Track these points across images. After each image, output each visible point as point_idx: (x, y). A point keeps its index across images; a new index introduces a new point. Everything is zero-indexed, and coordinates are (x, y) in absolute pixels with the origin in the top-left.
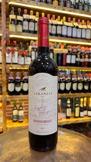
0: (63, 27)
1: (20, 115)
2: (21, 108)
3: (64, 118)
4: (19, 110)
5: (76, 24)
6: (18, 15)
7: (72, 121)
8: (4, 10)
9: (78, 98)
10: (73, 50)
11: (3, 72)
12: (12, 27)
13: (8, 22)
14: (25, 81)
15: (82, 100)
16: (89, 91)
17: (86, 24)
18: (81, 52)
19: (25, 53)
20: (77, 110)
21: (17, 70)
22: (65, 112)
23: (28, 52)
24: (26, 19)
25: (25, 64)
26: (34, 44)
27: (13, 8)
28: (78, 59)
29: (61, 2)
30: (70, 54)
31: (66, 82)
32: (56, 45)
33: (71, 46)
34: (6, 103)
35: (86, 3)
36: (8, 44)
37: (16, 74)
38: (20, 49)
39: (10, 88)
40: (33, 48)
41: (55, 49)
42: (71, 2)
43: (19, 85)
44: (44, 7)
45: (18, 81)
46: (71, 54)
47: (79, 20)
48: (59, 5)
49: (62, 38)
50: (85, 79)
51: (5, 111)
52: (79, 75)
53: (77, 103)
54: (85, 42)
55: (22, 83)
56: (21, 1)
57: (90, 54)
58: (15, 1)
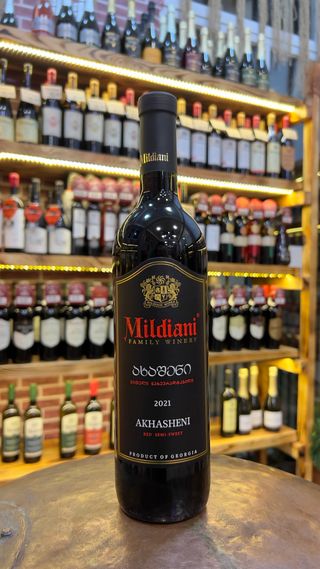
1: (29, 435)
2: (33, 410)
4: (27, 417)
5: (219, 125)
7: (214, 449)
10: (210, 208)
12: (2, 126)
14: (51, 311)
15: (243, 373)
16: (267, 342)
17: (252, 126)
18: (236, 215)
19: (49, 215)
20: (230, 407)
21: (20, 274)
23: (62, 211)
24: (53, 102)
25: (48, 254)
26: (81, 186)
27: (5, 61)
28: (228, 238)
29: (170, 52)
33: (204, 196)
35: (249, 60)
37: (17, 287)
38: (33, 200)
40: (77, 200)
42: (203, 55)
43: (29, 327)
44: (113, 64)
45: (24, 312)
46: (205, 222)
47: (228, 113)
48: (164, 60)
50: (251, 303)
52: (231, 291)
53: (229, 386)
54: (250, 183)
55: (37, 319)
56: (38, 40)
57: (267, 223)
58: (17, 38)
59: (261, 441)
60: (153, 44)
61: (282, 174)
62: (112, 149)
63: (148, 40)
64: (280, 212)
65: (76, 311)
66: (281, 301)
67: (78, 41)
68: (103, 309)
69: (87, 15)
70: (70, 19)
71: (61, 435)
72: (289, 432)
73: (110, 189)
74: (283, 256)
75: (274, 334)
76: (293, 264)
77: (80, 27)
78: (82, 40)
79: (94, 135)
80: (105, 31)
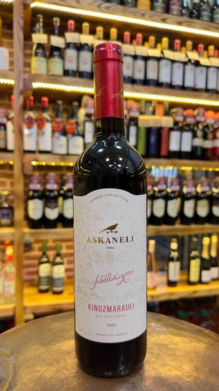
0: (163, 62)
1: (55, 276)
2: (58, 260)
3: (162, 284)
4: (54, 264)
5: (194, 56)
6: (54, 34)
7: (183, 293)
8: (19, 23)
9: (196, 236)
10: (185, 119)
11: (17, 171)
12: (38, 65)
13: (29, 52)
14: (70, 194)
15: (206, 241)
18: (205, 124)
19: (68, 127)
20: (195, 265)
21: (49, 168)
22: (164, 270)
23: (77, 124)
24: (72, 45)
25: (68, 154)
26: (90, 105)
27: (41, 16)
28: (198, 142)
30: (177, 130)
31: (167, 198)
32: (146, 106)
33: (180, 110)
34: (22, 248)
35: (218, 3)
36: (28, 106)
37: (47, 177)
38: (57, 116)
39: (34, 210)
40: (88, 115)
41: (141, 117)
42: (183, 2)
43: (55, 205)
44: (115, 14)
45: (52, 194)
46: (182, 130)
47: (201, 46)
48: (152, 8)
49: (158, 89)
50: (215, 191)
51: (20, 267)
52: (199, 181)
53: (195, 250)
54: (216, 100)
55: (60, 199)
59: (218, 289)
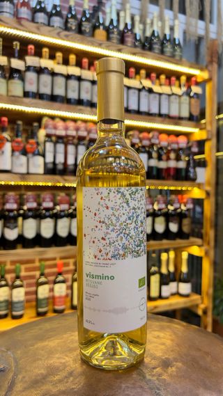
1: (15, 299)
2: (18, 282)
4: (13, 287)
5: (147, 83)
6: (14, 57)
9: (154, 252)
10: (141, 142)
14: (30, 214)
15: (164, 256)
16: (180, 235)
17: (170, 84)
18: (159, 146)
19: (28, 146)
23: (38, 144)
24: (32, 68)
25: (28, 173)
26: (50, 126)
28: (154, 163)
29: (113, 33)
33: (136, 133)
35: (168, 38)
37: (6, 196)
38: (17, 136)
40: (48, 136)
42: (136, 34)
43: (15, 225)
44: (73, 40)
45: (12, 214)
46: (138, 151)
47: (153, 75)
48: (108, 38)
50: (171, 208)
52: (155, 199)
53: (154, 266)
54: (169, 124)
55: (20, 219)
56: (21, 24)
57: (181, 152)
58: (6, 23)
59: (177, 303)
60: (101, 27)
61: (191, 118)
62: (73, 101)
63: (97, 24)
64: (190, 144)
65: (47, 214)
66: (190, 206)
67: (49, 25)
68: (66, 212)
69: (55, 7)
70: (43, 10)
71: (37, 300)
72: (196, 297)
73: (71, 128)
74: (191, 175)
75: (186, 229)
76: (199, 180)
77: (50, 15)
78: (51, 24)
79: (59, 91)
80: (67, 18)
